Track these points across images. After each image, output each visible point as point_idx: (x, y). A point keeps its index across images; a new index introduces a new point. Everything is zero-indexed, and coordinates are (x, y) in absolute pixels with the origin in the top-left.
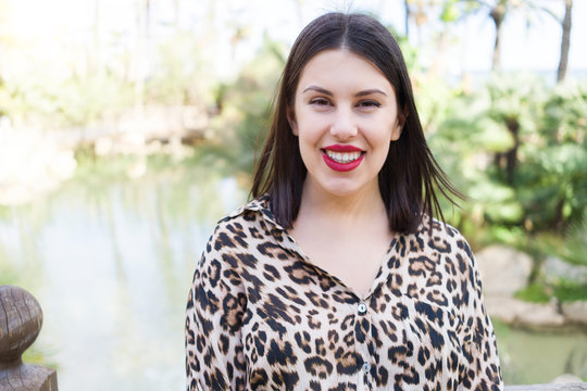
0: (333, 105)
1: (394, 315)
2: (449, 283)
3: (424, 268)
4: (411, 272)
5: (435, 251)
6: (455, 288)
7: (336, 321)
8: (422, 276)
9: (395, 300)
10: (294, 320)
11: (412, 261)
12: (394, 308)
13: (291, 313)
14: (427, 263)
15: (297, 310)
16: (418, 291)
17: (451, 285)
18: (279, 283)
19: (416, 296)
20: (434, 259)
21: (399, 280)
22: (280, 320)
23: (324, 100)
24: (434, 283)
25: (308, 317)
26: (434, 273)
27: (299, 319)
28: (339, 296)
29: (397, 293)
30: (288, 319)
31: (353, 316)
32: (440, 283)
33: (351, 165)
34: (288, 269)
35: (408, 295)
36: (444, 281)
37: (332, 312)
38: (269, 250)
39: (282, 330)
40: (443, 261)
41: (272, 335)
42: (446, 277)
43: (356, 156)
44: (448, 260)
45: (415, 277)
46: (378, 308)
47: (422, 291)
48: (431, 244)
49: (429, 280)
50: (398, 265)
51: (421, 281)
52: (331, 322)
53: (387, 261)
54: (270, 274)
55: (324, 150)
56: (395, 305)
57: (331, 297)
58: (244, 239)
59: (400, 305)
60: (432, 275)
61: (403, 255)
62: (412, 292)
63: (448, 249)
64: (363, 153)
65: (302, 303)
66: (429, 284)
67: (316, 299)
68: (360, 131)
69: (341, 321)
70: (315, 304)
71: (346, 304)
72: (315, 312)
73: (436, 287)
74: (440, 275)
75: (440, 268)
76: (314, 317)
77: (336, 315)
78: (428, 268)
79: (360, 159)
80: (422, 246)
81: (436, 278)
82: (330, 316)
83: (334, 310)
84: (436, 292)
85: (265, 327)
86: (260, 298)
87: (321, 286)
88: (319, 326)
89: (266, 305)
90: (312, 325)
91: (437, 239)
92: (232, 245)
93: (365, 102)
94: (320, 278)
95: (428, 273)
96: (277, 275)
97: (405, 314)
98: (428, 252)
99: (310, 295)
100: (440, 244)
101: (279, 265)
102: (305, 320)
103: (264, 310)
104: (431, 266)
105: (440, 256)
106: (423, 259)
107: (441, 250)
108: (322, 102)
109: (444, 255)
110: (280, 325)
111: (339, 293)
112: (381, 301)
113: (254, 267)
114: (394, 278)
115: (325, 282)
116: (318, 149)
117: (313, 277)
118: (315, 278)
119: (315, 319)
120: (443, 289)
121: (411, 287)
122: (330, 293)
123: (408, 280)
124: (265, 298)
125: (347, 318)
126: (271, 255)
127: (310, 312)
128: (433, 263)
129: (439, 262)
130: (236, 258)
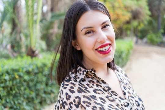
0: (93, 32)
1: (137, 105)
9: (134, 100)
12: (135, 103)
18: (107, 104)
29: (132, 97)
34: (107, 97)
38: (97, 92)
46: (132, 105)
53: (123, 88)
55: (96, 50)
57: (123, 105)
58: (87, 89)
59: (136, 101)
64: (110, 45)
65: (117, 109)
67: (120, 107)
70: (120, 109)
71: (127, 107)
79: (110, 47)
92: (85, 92)
96: (105, 100)
97: (139, 104)
99: (118, 105)
101: (104, 96)
112: (131, 102)
113: (96, 99)
116: (94, 50)
122: (122, 103)
123: (131, 92)
130: (89, 97)
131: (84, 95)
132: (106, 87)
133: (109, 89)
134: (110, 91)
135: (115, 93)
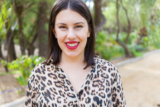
0: (67, 28)
1: (86, 102)
2: (107, 89)
3: (98, 84)
4: (93, 86)
5: (103, 78)
6: (109, 91)
7: (66, 102)
8: (97, 87)
9: (87, 96)
10: (52, 98)
11: (94, 82)
12: (86, 99)
13: (52, 96)
14: (100, 82)
15: (54, 96)
16: (95, 93)
17: (107, 90)
18: (51, 86)
19: (94, 94)
20: (102, 81)
21: (89, 88)
22: (48, 98)
23: (64, 27)
24: (102, 90)
25: (57, 99)
26: (102, 86)
27: (54, 99)
28: (69, 95)
29: (88, 93)
30: (50, 98)
31: (72, 102)
32: (103, 89)
33: (75, 47)
34: (55, 82)
35: (92, 94)
36: (105, 89)
37: (66, 99)
38: (51, 75)
39: (48, 101)
40: (105, 82)
41: (45, 101)
42: (106, 87)
43: (76, 44)
44: (107, 81)
45: (94, 87)
46: (81, 99)
47: (97, 93)
48: (102, 76)
49: (100, 88)
50: (89, 83)
51: (97, 89)
52: (65, 102)
53: (86, 82)
54: (49, 83)
55: (66, 43)
56: (87, 98)
57: (66, 94)
58: (45, 71)
59: (88, 98)
60: (101, 87)
61: (91, 80)
62: (93, 93)
63: (108, 77)
64: (79, 43)
65: (56, 93)
66: (100, 90)
67: (61, 93)
68: (77, 36)
69: (68, 103)
70: (61, 95)
71: (71, 98)
72: (60, 98)
73: (102, 91)
74: (104, 87)
75: (104, 84)
76: (59, 99)
77: (67, 100)
78: (100, 84)
79: (78, 45)
80: (98, 76)
81: (102, 88)
82: (65, 100)
83: (67, 98)
84: (102, 93)
85: (43, 99)
86: (44, 90)
87: (65, 90)
88: (60, 102)
89: (45, 92)
90: (58, 102)
91: (104, 74)
92: (40, 73)
93: (78, 26)
94: (65, 87)
95: (100, 86)
96: (51, 84)
97: (89, 101)
98: (100, 78)
99: (60, 92)
100: (105, 76)
102: (56, 99)
103: (44, 93)
104: (101, 83)
105: (104, 80)
106: (98, 81)
107: (105, 78)
108: (63, 27)
109: (106, 79)
110: (48, 99)
111: (70, 93)
112: (82, 96)
113: (45, 81)
114: (88, 88)
115: (66, 89)
116: (64, 43)
117: (62, 86)
118: (63, 87)
119: (60, 100)
120: (104, 92)
121: (93, 91)
122: (67, 92)
123: (92, 88)
124: (45, 90)
125: (70, 102)
126: (51, 77)
127: (58, 97)
128: (102, 82)
129: (104, 82)
130: (41, 77)
131: (38, 75)
132: (62, 75)
133: (65, 77)
134: (65, 79)
135: (68, 82)
